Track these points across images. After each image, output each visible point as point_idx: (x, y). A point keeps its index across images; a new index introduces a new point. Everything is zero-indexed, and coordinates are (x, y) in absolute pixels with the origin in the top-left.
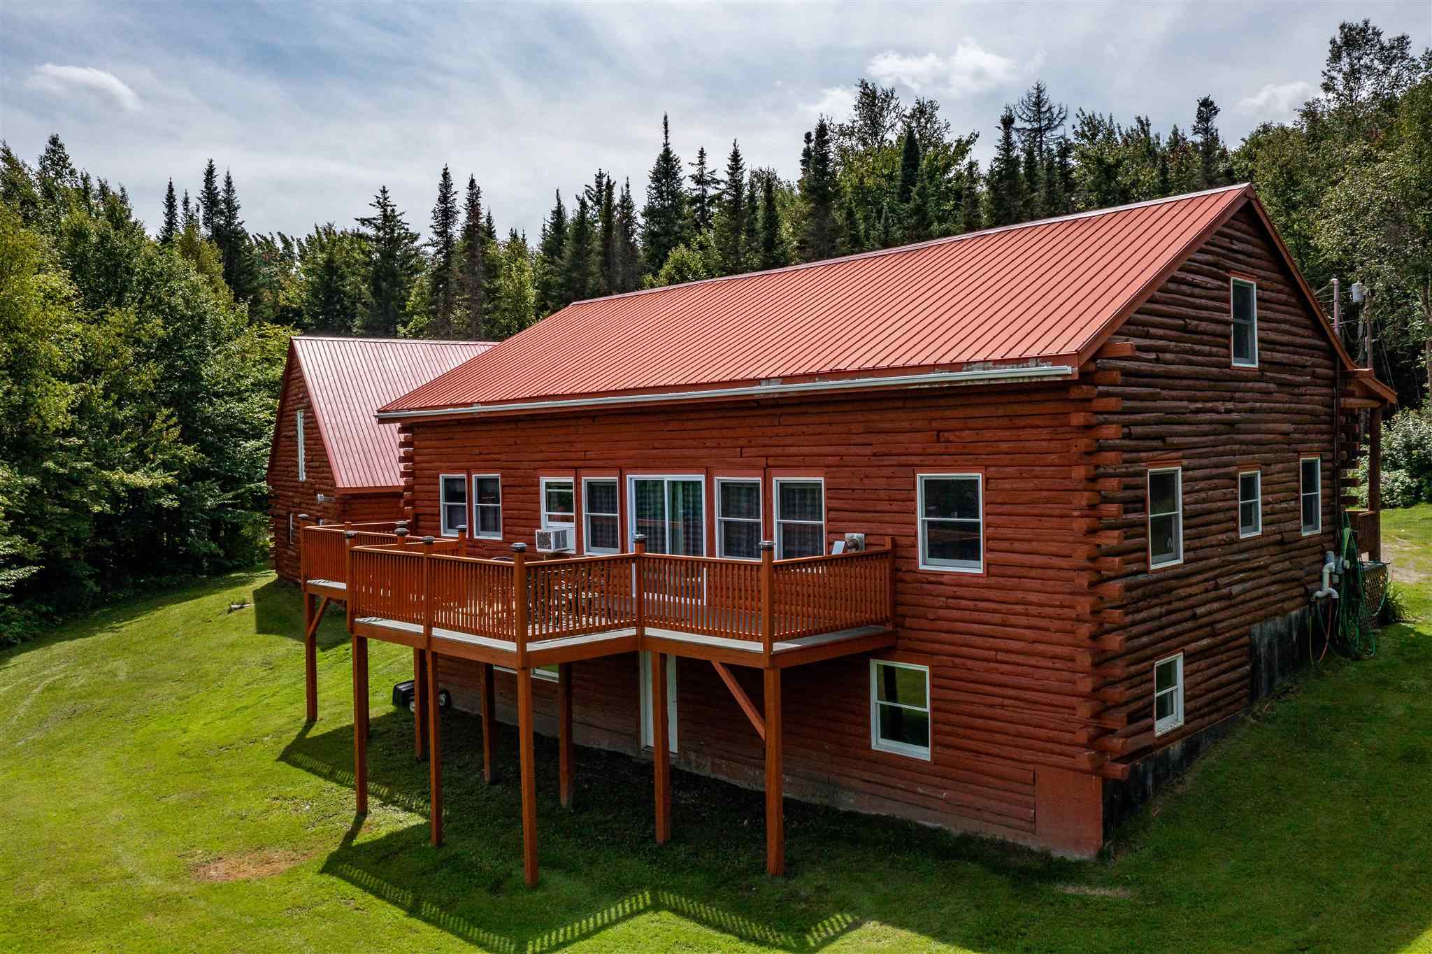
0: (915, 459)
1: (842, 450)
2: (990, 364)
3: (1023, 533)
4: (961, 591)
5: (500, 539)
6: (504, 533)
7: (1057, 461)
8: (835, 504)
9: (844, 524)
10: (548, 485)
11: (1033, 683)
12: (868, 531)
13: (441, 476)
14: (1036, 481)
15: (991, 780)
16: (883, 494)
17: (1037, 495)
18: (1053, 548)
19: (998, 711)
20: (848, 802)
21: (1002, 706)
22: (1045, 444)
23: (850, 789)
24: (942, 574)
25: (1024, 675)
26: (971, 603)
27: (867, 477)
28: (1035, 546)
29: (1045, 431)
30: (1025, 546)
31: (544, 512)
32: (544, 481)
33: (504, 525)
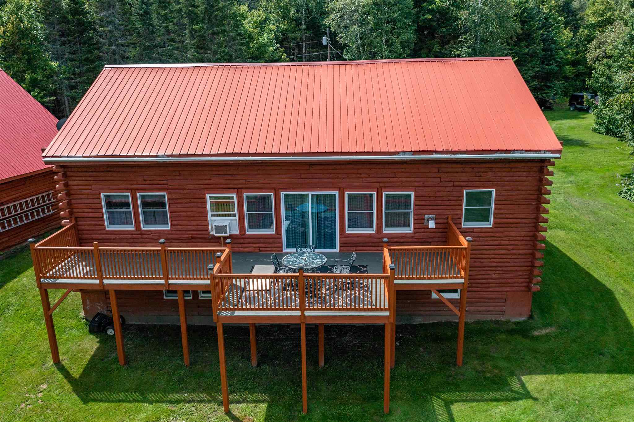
0: (463, 184)
1: (425, 179)
2: (524, 152)
3: (512, 211)
4: (480, 235)
5: (169, 229)
6: (172, 225)
7: (529, 185)
8: (418, 203)
9: (424, 211)
10: (211, 198)
11: (509, 264)
12: (437, 214)
13: (102, 194)
14: (518, 192)
15: (487, 300)
16: (445, 198)
17: (518, 197)
18: (524, 216)
19: (493, 276)
20: (418, 320)
21: (494, 274)
22: (525, 178)
23: (420, 315)
24: (473, 229)
25: (506, 262)
26: (485, 239)
27: (438, 191)
28: (515, 216)
29: (525, 173)
30: (511, 216)
31: (209, 213)
32: (208, 196)
33: (171, 221)
